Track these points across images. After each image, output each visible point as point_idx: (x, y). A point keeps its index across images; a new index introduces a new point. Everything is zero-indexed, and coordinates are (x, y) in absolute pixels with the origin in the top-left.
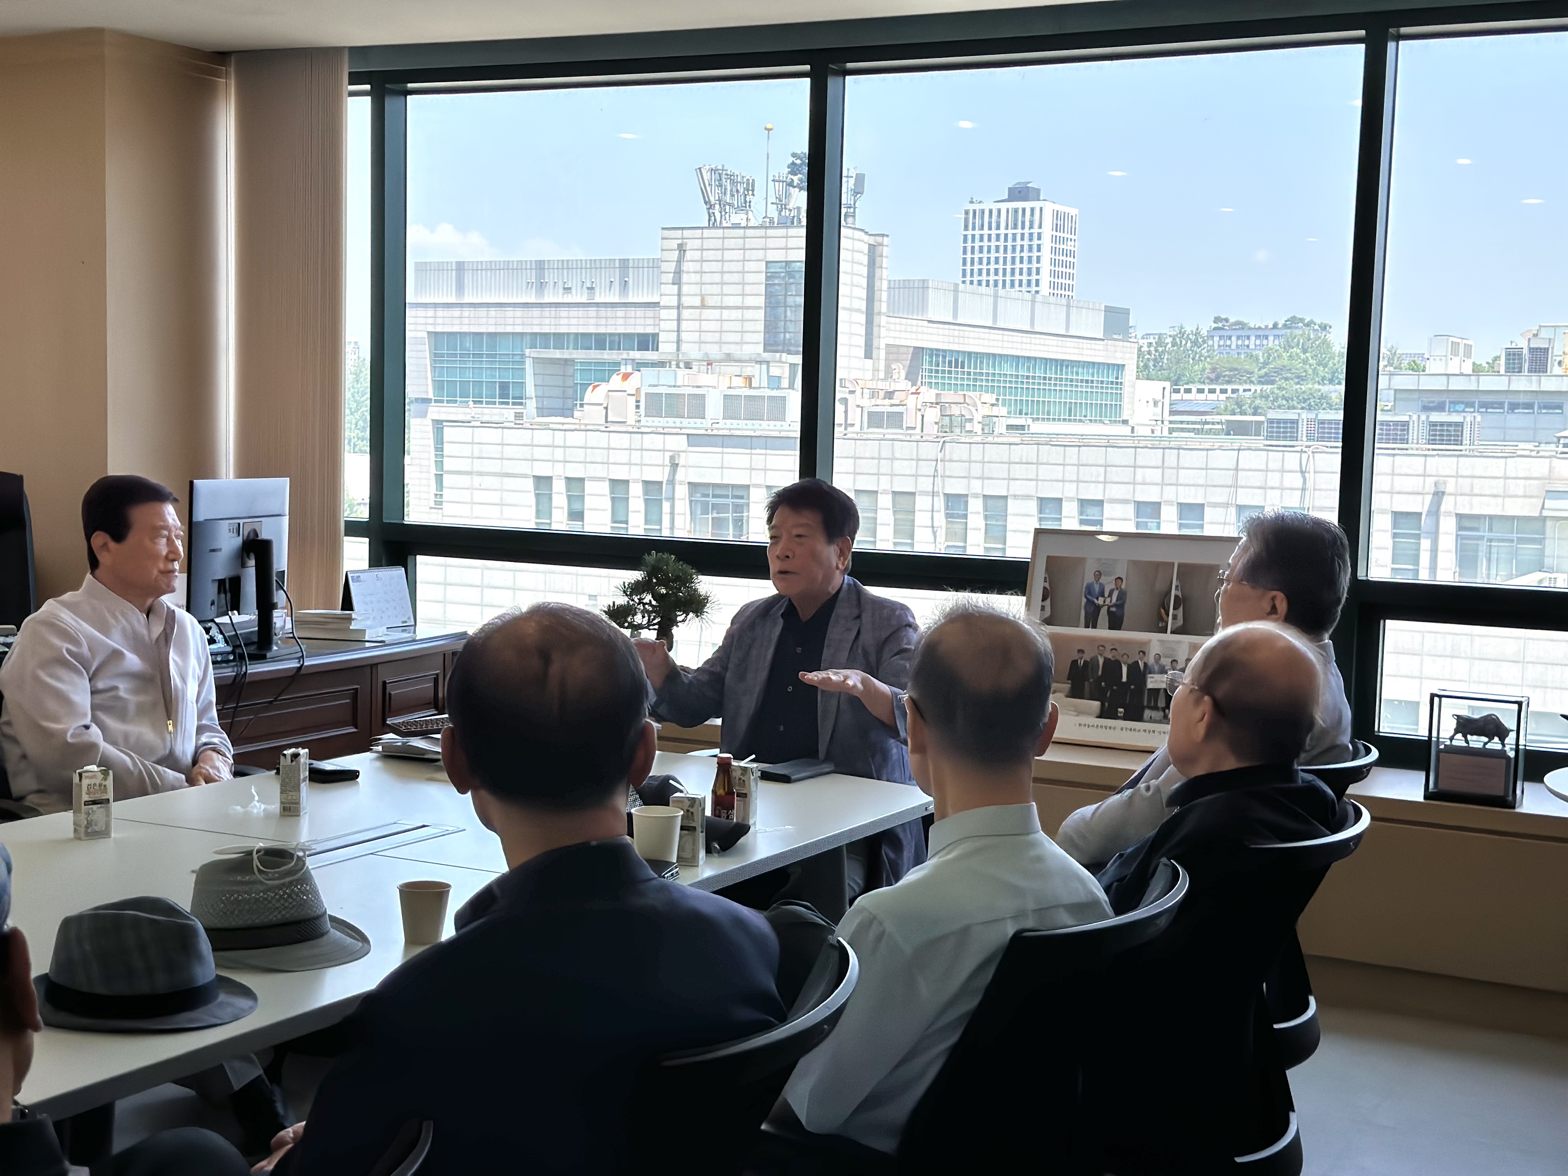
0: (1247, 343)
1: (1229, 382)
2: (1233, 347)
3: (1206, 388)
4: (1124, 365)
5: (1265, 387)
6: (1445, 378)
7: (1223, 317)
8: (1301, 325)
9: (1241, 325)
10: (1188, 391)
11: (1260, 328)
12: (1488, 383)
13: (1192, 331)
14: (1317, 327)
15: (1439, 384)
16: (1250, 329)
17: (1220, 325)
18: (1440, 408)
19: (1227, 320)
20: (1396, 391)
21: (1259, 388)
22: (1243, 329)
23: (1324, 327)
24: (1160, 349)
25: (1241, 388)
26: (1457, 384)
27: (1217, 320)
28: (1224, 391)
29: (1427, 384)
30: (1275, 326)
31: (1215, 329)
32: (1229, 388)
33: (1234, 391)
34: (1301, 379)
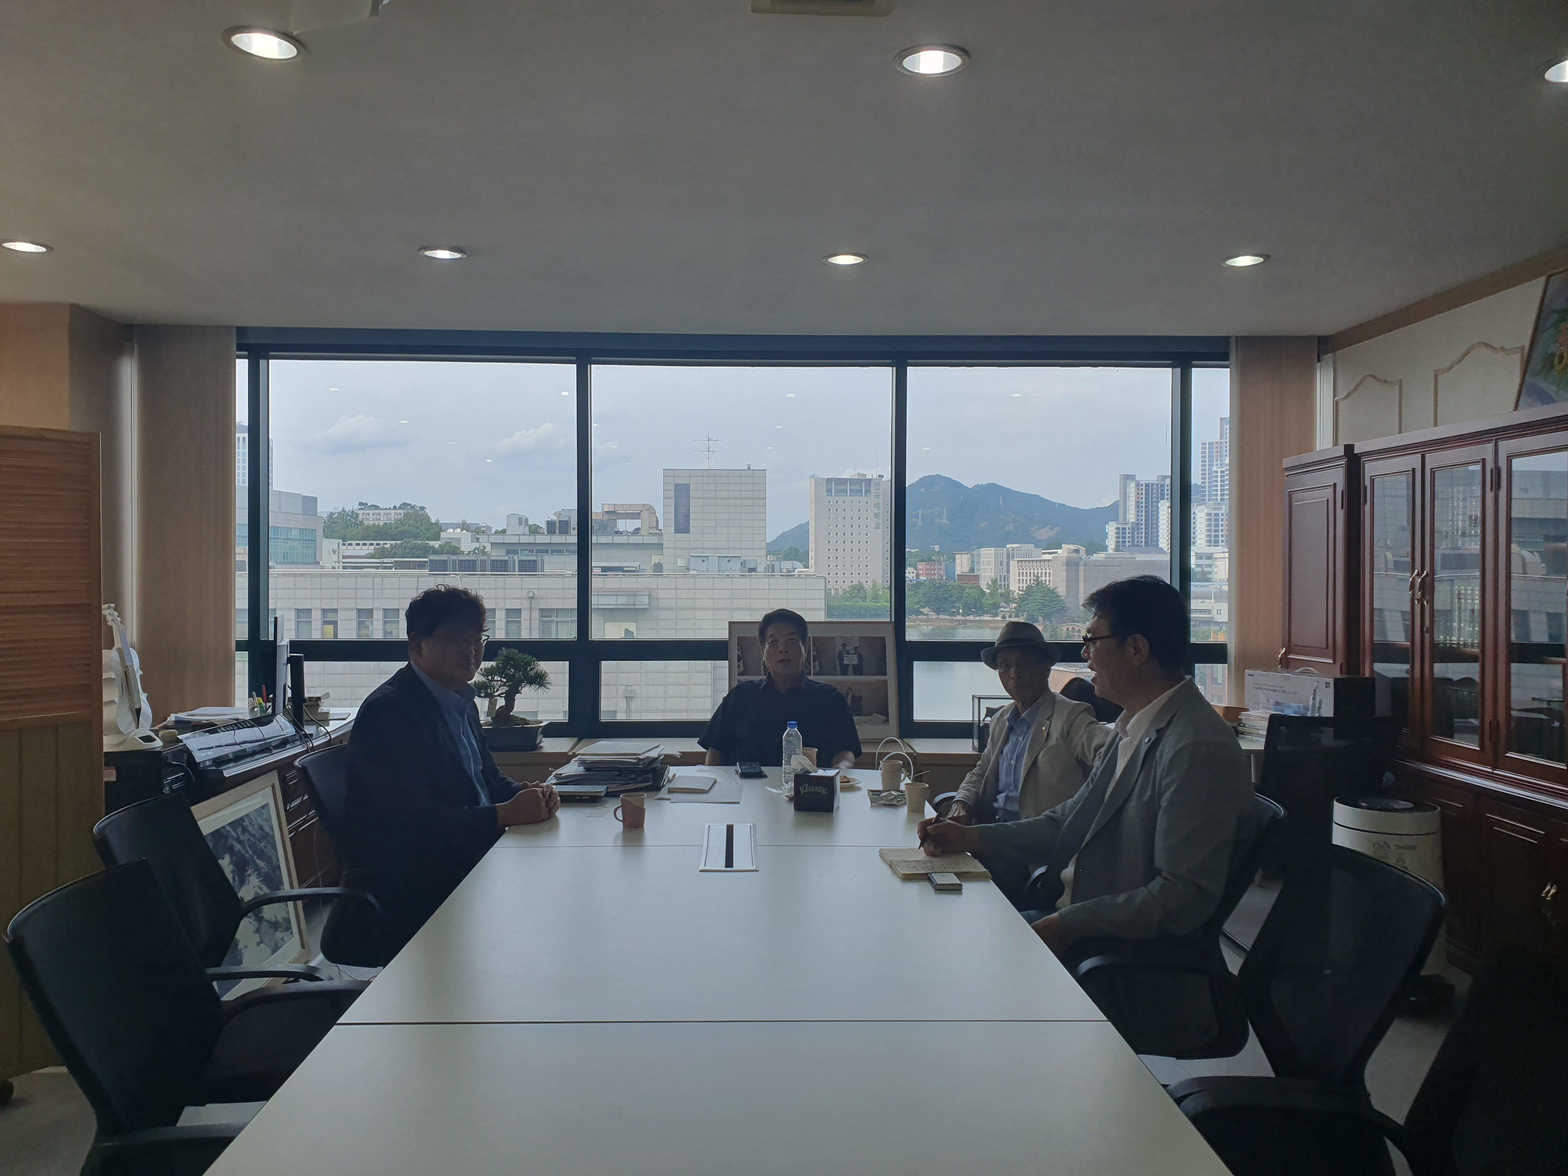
0: (379, 517)
1: (374, 540)
2: (371, 519)
3: (361, 542)
4: (315, 530)
5: (397, 542)
6: (518, 537)
7: (364, 502)
8: (409, 507)
9: (376, 507)
10: (350, 544)
11: (386, 509)
12: (540, 539)
13: (349, 511)
14: (418, 508)
15: (515, 540)
16: (380, 509)
17: (362, 507)
18: (516, 552)
19: (366, 504)
20: (491, 544)
21: (394, 542)
22: (376, 509)
23: (422, 508)
24: (331, 521)
25: (382, 542)
26: (524, 540)
27: (361, 504)
28: (372, 544)
29: (508, 539)
30: (395, 508)
31: (360, 509)
32: (375, 542)
33: (378, 544)
34: (416, 537)
